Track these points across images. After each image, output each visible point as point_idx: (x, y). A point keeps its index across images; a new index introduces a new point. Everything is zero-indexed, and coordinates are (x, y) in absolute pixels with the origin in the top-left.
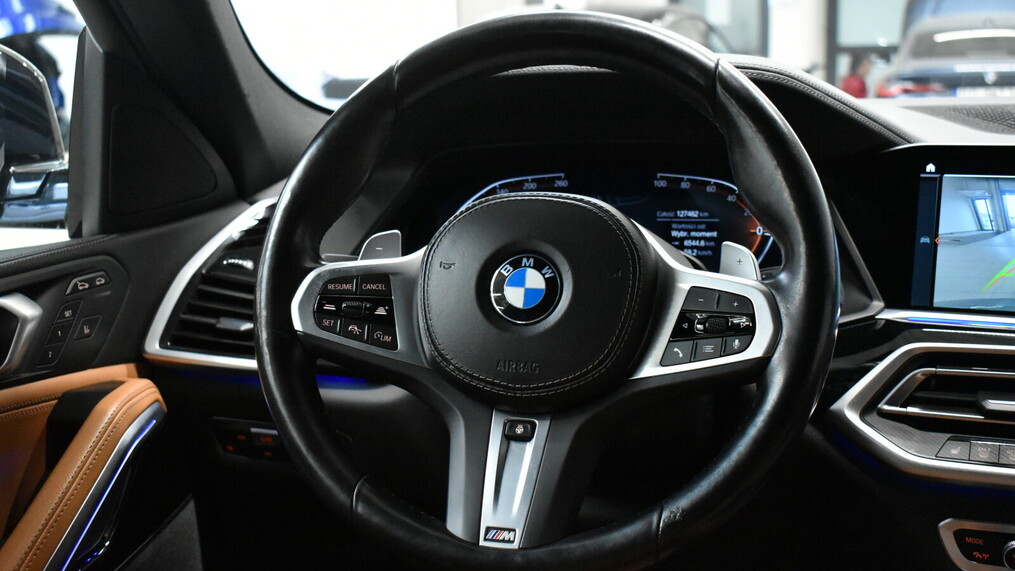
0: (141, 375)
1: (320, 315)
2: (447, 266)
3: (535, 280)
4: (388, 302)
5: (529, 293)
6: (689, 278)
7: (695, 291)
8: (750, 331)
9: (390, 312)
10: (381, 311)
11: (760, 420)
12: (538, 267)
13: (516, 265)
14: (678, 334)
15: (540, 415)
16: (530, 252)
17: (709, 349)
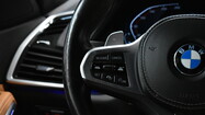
0: (6, 90)
1: (93, 71)
2: (153, 49)
4: (123, 65)
5: (193, 62)
9: (125, 69)
10: (120, 69)
13: (186, 48)
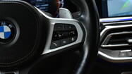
3: (7, 29)
5: (6, 34)
6: (54, 21)
7: (56, 25)
8: (76, 35)
11: (84, 61)
12: (7, 25)
14: (54, 39)
15: (15, 71)
16: (3, 20)
17: (64, 42)
